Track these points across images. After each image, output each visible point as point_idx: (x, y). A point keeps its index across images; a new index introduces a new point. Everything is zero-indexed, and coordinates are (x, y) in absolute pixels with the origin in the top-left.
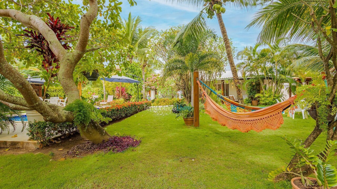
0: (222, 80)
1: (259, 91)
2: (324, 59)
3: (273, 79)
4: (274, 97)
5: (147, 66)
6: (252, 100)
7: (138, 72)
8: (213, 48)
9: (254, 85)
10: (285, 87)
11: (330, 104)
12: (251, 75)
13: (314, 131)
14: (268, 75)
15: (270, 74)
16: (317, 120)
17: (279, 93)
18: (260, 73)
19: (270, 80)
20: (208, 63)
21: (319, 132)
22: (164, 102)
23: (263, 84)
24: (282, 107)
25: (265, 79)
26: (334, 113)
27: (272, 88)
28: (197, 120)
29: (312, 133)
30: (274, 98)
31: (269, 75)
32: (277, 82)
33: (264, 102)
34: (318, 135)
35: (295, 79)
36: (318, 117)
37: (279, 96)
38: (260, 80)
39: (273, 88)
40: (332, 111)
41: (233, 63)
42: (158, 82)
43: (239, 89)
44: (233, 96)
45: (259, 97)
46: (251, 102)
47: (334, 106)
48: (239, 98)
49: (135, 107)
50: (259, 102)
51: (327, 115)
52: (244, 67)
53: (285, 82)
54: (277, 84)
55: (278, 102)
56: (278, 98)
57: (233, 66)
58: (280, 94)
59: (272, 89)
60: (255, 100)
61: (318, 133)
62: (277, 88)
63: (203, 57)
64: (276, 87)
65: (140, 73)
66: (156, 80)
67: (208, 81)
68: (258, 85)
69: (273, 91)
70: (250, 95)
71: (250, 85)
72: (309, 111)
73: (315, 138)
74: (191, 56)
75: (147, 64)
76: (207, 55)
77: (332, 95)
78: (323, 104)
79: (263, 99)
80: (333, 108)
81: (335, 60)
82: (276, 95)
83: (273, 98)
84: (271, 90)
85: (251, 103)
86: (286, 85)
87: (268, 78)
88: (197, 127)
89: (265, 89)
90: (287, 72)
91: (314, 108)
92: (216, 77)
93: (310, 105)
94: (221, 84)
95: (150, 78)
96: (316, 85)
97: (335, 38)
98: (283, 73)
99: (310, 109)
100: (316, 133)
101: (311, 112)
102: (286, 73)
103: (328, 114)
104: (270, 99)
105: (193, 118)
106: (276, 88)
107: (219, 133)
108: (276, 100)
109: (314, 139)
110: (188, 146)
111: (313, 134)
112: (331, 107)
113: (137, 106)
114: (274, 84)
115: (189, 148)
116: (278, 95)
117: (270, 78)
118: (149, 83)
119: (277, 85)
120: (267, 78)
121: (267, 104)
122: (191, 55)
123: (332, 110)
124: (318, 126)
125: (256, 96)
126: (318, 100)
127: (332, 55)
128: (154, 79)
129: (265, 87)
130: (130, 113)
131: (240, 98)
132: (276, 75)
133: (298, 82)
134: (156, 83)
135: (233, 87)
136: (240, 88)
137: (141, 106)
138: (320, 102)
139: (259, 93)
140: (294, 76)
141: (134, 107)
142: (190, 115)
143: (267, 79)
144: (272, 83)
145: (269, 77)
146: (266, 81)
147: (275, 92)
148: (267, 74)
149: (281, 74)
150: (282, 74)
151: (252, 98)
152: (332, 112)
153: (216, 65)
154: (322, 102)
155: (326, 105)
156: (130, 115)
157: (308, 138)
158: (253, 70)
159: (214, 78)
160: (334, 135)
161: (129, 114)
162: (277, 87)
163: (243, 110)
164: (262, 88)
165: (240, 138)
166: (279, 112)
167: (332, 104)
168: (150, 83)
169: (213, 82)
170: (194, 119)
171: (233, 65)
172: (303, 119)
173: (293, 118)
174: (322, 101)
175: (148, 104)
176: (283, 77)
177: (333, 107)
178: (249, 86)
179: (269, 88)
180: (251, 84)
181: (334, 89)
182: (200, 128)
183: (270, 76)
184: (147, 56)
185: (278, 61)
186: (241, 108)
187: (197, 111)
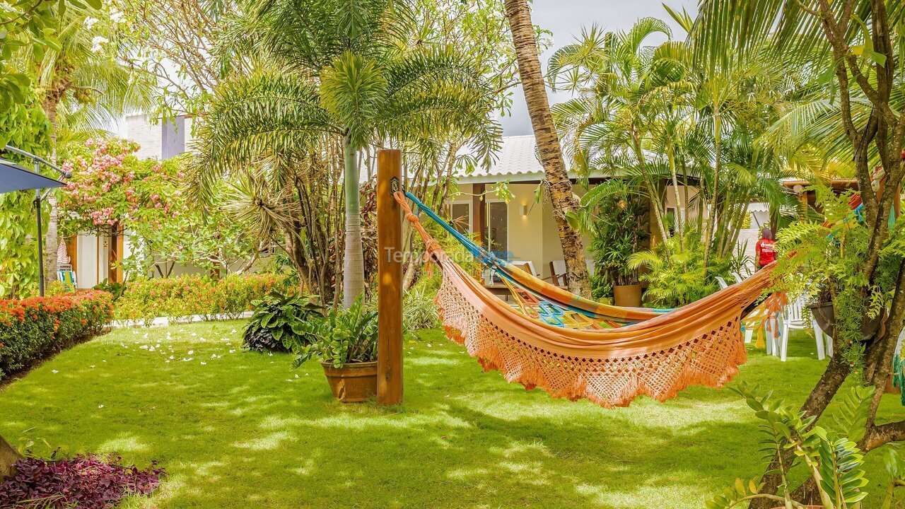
0: (474, 184)
1: (643, 242)
2: (856, 138)
3: (705, 184)
4: (707, 266)
5: (70, 93)
6: (617, 284)
7: (31, 129)
8: (436, 25)
9: (623, 214)
10: (753, 220)
11: (867, 283)
12: (611, 164)
13: (827, 371)
14: (684, 167)
15: (691, 163)
16: (836, 336)
17: (731, 249)
18: (650, 156)
19: (693, 191)
20: (428, 103)
21: (840, 374)
22: (179, 296)
23: (661, 207)
24: (739, 302)
25: (671, 182)
26: (876, 310)
27: (700, 225)
28: (394, 373)
29: (822, 379)
30: (708, 273)
31: (687, 165)
32: (720, 199)
33: (668, 293)
34: (837, 386)
35: (792, 186)
36: (838, 326)
37: (731, 265)
38: (649, 187)
39: (704, 224)
40: (872, 304)
41: (545, 114)
42: (130, 190)
43: (572, 233)
44: (530, 263)
45: (645, 269)
46: (611, 294)
47: (876, 290)
48: (571, 270)
49: (41, 324)
50: (644, 290)
51: (860, 317)
52: (582, 127)
53: (755, 201)
54: (719, 207)
55: (724, 286)
56: (724, 271)
57: (548, 130)
58: (735, 253)
59: (699, 233)
60: (627, 283)
61: (837, 377)
62: (721, 227)
63: (402, 75)
64: (716, 221)
65: (38, 138)
66: (119, 177)
67: (415, 185)
68: (643, 210)
69: (704, 239)
70: (605, 258)
71: (608, 211)
72: (813, 308)
73: (829, 396)
74: (350, 69)
75: (68, 86)
76: (419, 67)
77: (873, 256)
78: (848, 284)
79: (663, 276)
80: (873, 297)
81: (883, 143)
82: (717, 260)
83: (703, 273)
84: (694, 238)
85: (611, 299)
86: (758, 210)
87: (686, 180)
88: (396, 406)
89: (672, 231)
90: (760, 157)
91: (825, 297)
92: (453, 170)
93: (815, 288)
94: (470, 202)
95: (84, 162)
96: (832, 225)
97: (881, 75)
98: (746, 158)
99: (816, 301)
100: (834, 378)
101: (819, 310)
102: (755, 160)
103: (863, 313)
104: (693, 278)
105: (375, 367)
106: (716, 228)
107: (493, 425)
108: (717, 283)
109: (827, 399)
110: (381, 479)
111: (823, 383)
112: (869, 293)
113: (50, 319)
114: (709, 208)
115: (387, 482)
116: (723, 261)
117: (693, 182)
118: (76, 192)
119: (721, 212)
120: (680, 178)
121: (681, 300)
122: (353, 66)
123: (872, 300)
124: (837, 356)
125: (635, 261)
126: (837, 272)
127: (876, 129)
128: (108, 169)
129: (671, 221)
130: (20, 357)
131: (577, 272)
132: (714, 165)
133: (804, 201)
134: (119, 191)
135: (524, 217)
136: (576, 228)
137: (66, 319)
138: (840, 277)
139: (646, 248)
140: (787, 176)
141: (35, 322)
142: (358, 354)
143: (679, 184)
144: (701, 204)
145: (689, 174)
146: (676, 193)
147: (714, 248)
148: (680, 162)
149: (737, 162)
150: (742, 164)
151: (614, 272)
152: (873, 307)
153: (467, 118)
154: (847, 277)
155: (855, 287)
156: (21, 366)
157: (811, 398)
158: (620, 141)
159: (445, 174)
160: (876, 379)
161: (17, 361)
162: (722, 220)
163: (591, 321)
164: (656, 225)
165: (584, 439)
166: (732, 319)
167: (872, 283)
168: (86, 193)
169: (436, 194)
170: (379, 369)
171: (546, 126)
172: (820, 358)
173: (784, 358)
174: (845, 275)
175: (97, 310)
176: (745, 176)
177: (873, 292)
178: (604, 214)
179: (688, 229)
180: (610, 206)
181: (876, 238)
182: (407, 409)
183: (694, 169)
184: (99, 47)
185: (724, 105)
186: (581, 314)
187: (392, 331)
